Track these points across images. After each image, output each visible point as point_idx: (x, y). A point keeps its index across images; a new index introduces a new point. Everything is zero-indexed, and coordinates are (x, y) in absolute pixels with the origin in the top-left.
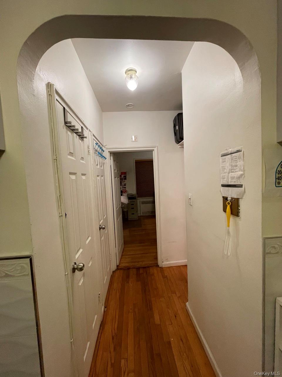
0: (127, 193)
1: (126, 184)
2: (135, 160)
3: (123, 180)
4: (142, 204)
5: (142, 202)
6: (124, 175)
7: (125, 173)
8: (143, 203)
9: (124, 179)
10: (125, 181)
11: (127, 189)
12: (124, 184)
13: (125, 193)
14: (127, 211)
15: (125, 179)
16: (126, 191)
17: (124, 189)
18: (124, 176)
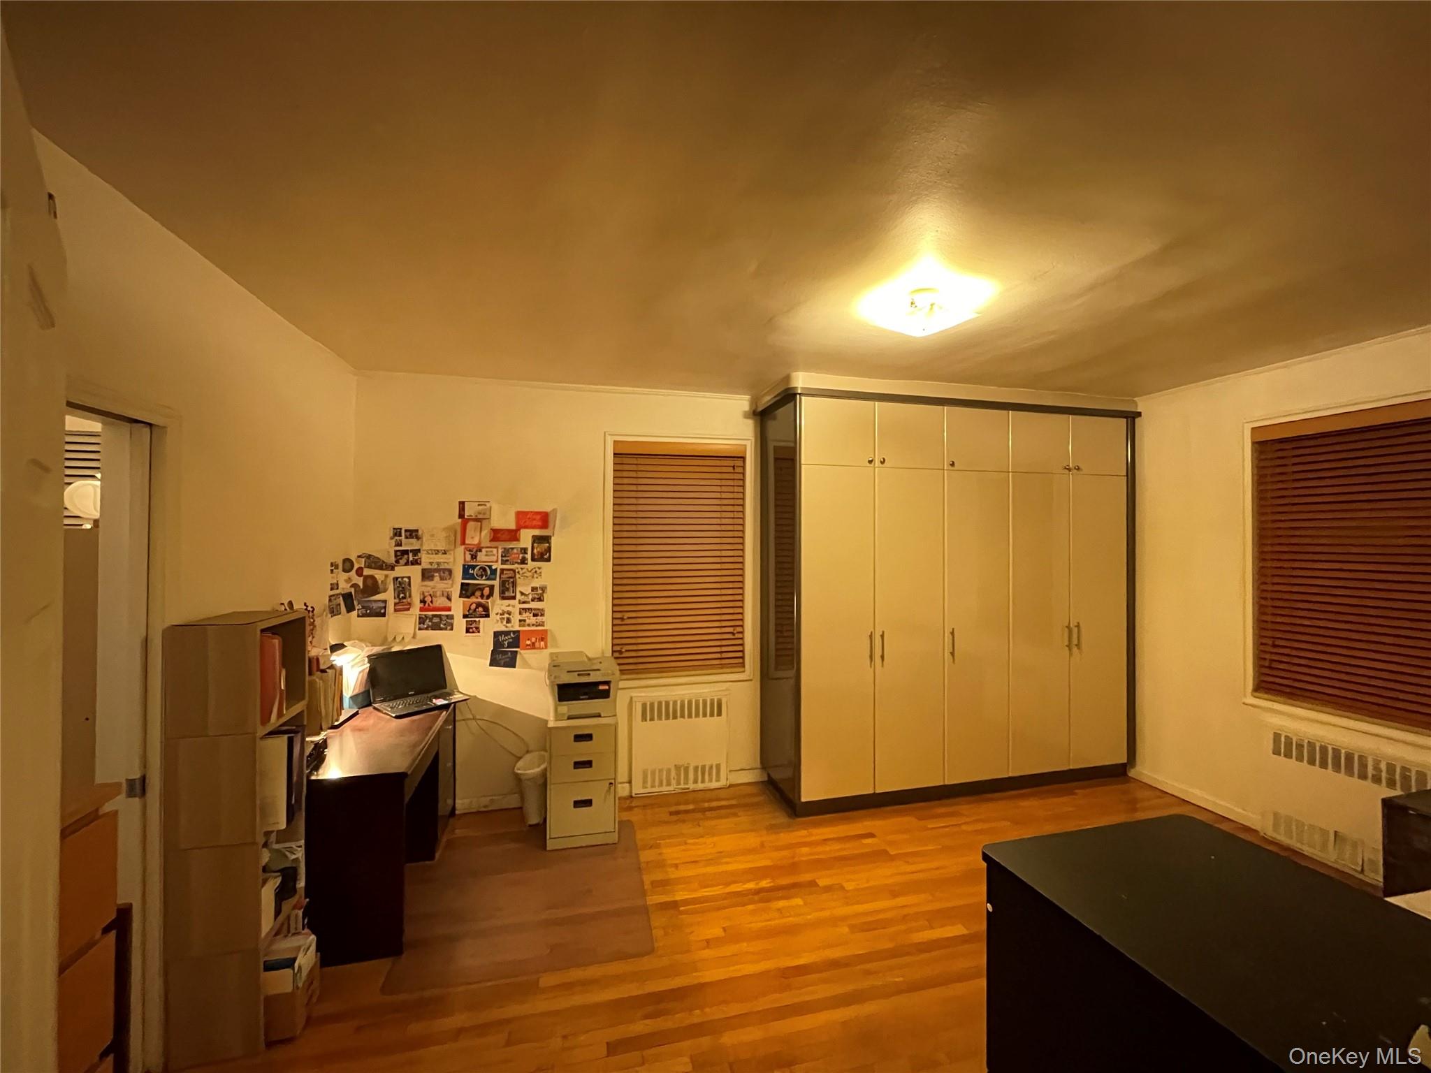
0: (550, 650)
1: (544, 589)
2: (615, 442)
3: (531, 564)
4: (644, 718)
5: (644, 706)
6: (537, 532)
7: (544, 520)
8: (652, 712)
9: (533, 560)
10: (536, 573)
11: (551, 622)
12: (534, 589)
13: (533, 646)
14: (544, 774)
15: (544, 556)
16: (543, 636)
17: (533, 620)
18: (537, 540)
